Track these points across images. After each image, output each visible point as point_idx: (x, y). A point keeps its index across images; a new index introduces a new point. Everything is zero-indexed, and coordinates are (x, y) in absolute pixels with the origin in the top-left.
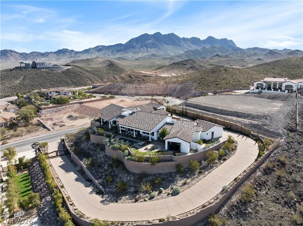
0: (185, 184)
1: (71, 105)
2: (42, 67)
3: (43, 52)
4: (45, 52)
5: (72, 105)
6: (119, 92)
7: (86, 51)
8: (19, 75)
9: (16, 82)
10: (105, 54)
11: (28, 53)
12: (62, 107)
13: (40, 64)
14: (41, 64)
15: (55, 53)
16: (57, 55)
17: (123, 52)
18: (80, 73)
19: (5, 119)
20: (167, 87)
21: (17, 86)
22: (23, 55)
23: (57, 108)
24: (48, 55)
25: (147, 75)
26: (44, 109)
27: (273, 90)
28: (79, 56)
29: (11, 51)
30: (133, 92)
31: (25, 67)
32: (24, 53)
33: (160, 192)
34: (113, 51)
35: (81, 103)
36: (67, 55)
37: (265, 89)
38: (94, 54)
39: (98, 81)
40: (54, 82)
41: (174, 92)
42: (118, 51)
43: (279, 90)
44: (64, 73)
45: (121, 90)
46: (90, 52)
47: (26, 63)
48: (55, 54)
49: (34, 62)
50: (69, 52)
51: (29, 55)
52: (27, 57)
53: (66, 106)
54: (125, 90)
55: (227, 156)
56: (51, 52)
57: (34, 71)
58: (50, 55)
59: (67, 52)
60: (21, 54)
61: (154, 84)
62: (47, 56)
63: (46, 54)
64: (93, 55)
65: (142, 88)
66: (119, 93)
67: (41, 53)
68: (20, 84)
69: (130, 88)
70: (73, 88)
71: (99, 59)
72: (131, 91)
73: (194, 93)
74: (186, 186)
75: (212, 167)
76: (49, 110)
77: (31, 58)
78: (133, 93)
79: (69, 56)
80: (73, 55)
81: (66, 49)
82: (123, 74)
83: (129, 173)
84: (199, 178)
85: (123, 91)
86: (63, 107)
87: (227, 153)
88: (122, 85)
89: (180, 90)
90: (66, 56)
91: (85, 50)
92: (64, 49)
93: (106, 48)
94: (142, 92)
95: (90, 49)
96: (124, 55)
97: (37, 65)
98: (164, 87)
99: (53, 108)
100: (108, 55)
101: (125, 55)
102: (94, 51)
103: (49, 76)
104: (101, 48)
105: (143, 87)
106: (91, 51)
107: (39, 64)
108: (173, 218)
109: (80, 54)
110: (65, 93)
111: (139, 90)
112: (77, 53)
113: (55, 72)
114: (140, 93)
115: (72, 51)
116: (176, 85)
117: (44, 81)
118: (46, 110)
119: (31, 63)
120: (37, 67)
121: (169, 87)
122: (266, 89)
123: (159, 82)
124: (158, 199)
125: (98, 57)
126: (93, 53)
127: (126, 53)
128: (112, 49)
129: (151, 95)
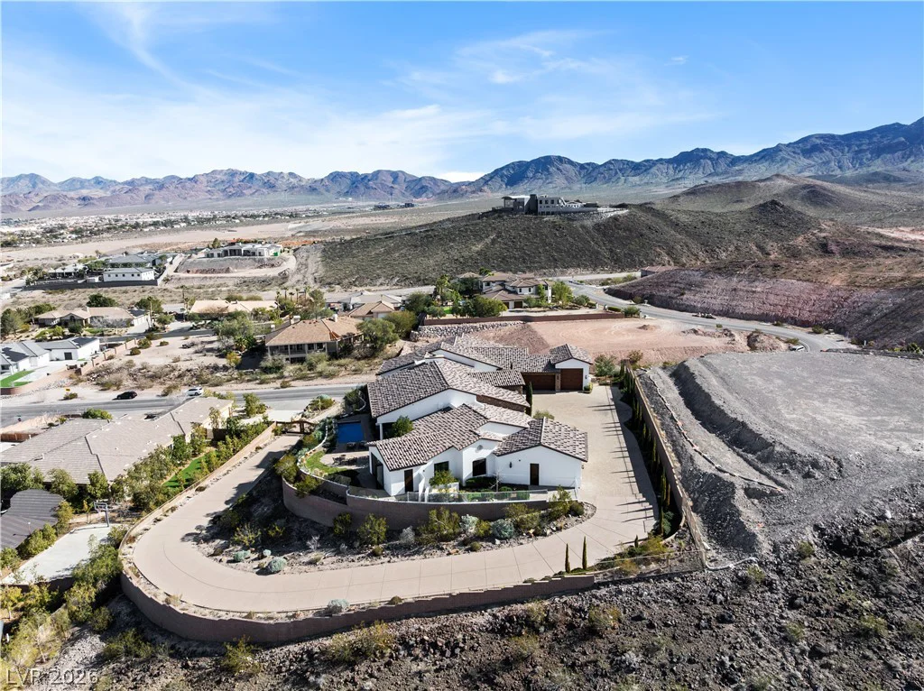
0: (313, 562)
1: (499, 323)
2: (550, 210)
3: (638, 160)
4: (645, 161)
5: (502, 323)
6: (676, 298)
7: (766, 155)
8: (490, 229)
9: (474, 248)
10: (828, 162)
11: (600, 164)
12: (475, 325)
14: (549, 202)
15: (669, 161)
16: (675, 169)
17: (899, 154)
19: (333, 335)
20: (846, 299)
21: (471, 257)
22: (586, 168)
23: (461, 326)
24: (651, 167)
25: (896, 244)
26: (431, 323)
28: (740, 172)
29: (560, 159)
30: (717, 303)
31: (512, 209)
32: (588, 164)
33: (259, 558)
34: (860, 151)
35: (527, 319)
36: (704, 168)
38: (790, 162)
40: (559, 251)
41: (859, 318)
42: (878, 152)
45: (683, 294)
46: (778, 158)
47: (516, 199)
48: (671, 166)
49: (533, 196)
50: (710, 159)
51: (602, 170)
52: (594, 174)
53: (486, 323)
54: (694, 295)
55: (494, 543)
56: (661, 160)
57: (531, 221)
58: (654, 170)
59: (705, 157)
60: (582, 167)
61: (805, 283)
62: (645, 171)
63: (645, 166)
64: (785, 167)
65: (754, 292)
66: (674, 301)
67: (632, 162)
68: (479, 253)
69: (717, 290)
71: (779, 181)
72: (713, 301)
74: (307, 567)
76: (441, 327)
77: (605, 178)
78: (716, 308)
79: (710, 169)
80: (722, 166)
81: (705, 150)
82: (800, 239)
84: (356, 563)
85: (688, 297)
86: (478, 325)
87: (501, 534)
88: (697, 277)
89: (886, 314)
90: (701, 169)
91: (764, 150)
92: (698, 149)
93: (839, 143)
94: (747, 306)
95: (778, 149)
96: (901, 166)
97: (539, 205)
98: (835, 299)
99: (451, 324)
100: (840, 167)
101: (905, 164)
102: (794, 152)
103: (555, 234)
104: (818, 141)
105: (759, 289)
106: (782, 154)
107: (544, 202)
109: (745, 165)
111: (742, 299)
112: (736, 160)
113: (576, 224)
114: (740, 310)
115: (722, 154)
116: (883, 293)
117: (537, 248)
118: (432, 327)
119: (527, 198)
120: (539, 210)
121: (854, 298)
123: (824, 279)
125: (777, 175)
126: (787, 160)
127: (912, 158)
128: (858, 146)
129: (772, 321)
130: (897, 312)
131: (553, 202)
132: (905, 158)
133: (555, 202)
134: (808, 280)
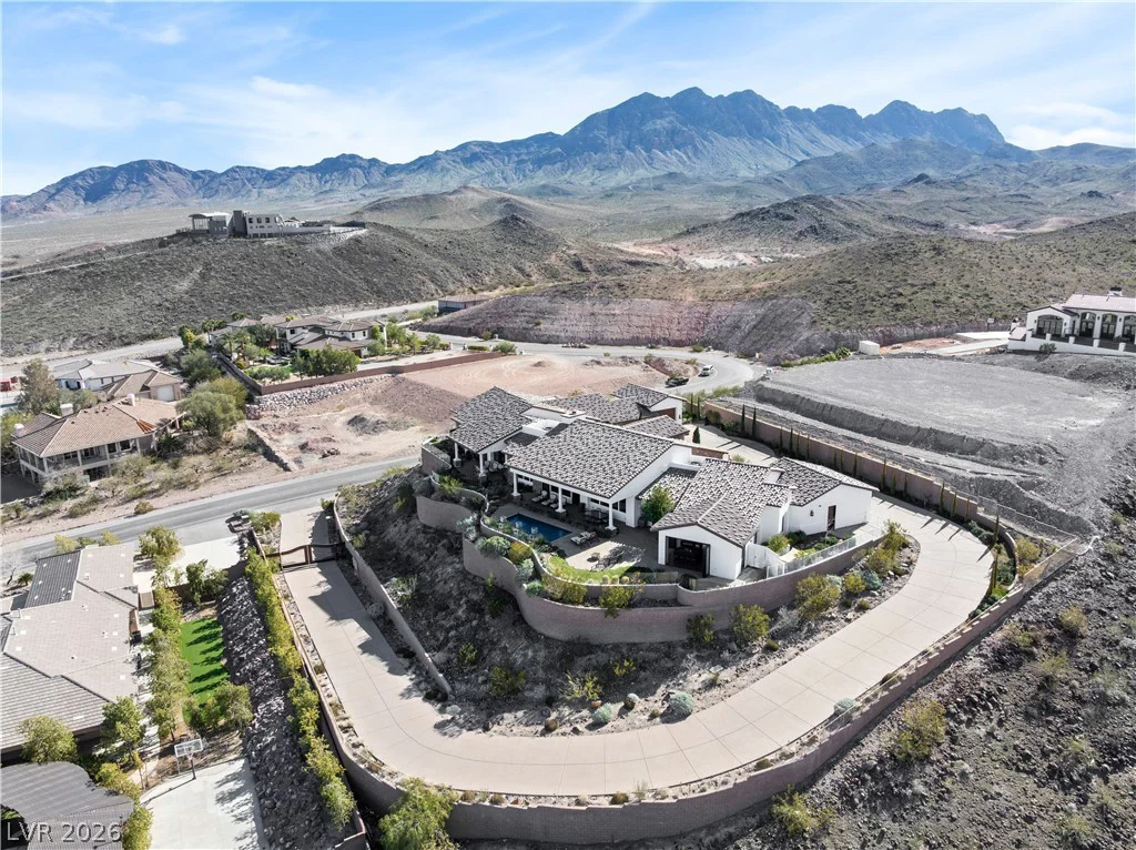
0: (712, 684)
1: (362, 379)
2: (266, 230)
3: (270, 167)
4: (279, 169)
5: (366, 378)
6: (531, 329)
7: (425, 164)
8: (189, 260)
9: (177, 286)
10: (490, 174)
11: (220, 170)
12: (332, 385)
13: (259, 221)
14: (264, 221)
15: (311, 169)
16: (320, 179)
17: (558, 165)
18: (397, 255)
19: (144, 426)
20: (707, 314)
21: (180, 300)
22: (201, 178)
23: (314, 389)
24: (289, 177)
25: (640, 259)
26: (272, 390)
27: (1096, 342)
28: (399, 184)
29: (163, 165)
30: (582, 329)
31: (208, 231)
32: (203, 172)
33: (629, 707)
34: (520, 162)
35: (395, 371)
36: (355, 177)
37: (1066, 339)
38: (452, 172)
39: (459, 281)
40: (304, 285)
41: (730, 332)
42: (540, 162)
43: (1122, 346)
44: (341, 255)
45: (538, 324)
46: (439, 168)
47: (211, 218)
48: (314, 176)
49: (237, 214)
50: (360, 167)
51: (224, 179)
52: (214, 185)
53: (346, 382)
54: (552, 324)
55: (874, 595)
56: (300, 167)
57: (239, 246)
58: (294, 180)
59: (354, 165)
60: (195, 176)
61: (660, 302)
62: (283, 181)
63: (280, 175)
64: (447, 178)
65: (614, 315)
66: (532, 333)
67: (263, 170)
68: (190, 293)
69: (573, 315)
70: (372, 307)
71: (470, 194)
72: (576, 329)
73: (807, 340)
74: (715, 691)
75: (812, 633)
76: (288, 393)
77: (229, 190)
78: (583, 336)
79: (362, 180)
80: (376, 177)
81: (353, 157)
82: (553, 257)
83: (531, 635)
84: (764, 667)
85: (546, 327)
86: (335, 385)
87: (874, 584)
88: (544, 303)
89: (755, 327)
90: (352, 180)
91: (421, 158)
92: (344, 155)
93: (497, 152)
94: (613, 331)
95: (436, 156)
96: (562, 178)
97: (248, 225)
98: (697, 315)
99: (300, 388)
100: (505, 179)
101: (566, 176)
102: (454, 161)
103: (288, 263)
104: (478, 149)
105: (617, 312)
106: (442, 163)
107: (255, 220)
108: (656, 793)
109: (402, 176)
110: (342, 332)
111: (605, 324)
112: (391, 170)
113: (310, 248)
114: (608, 336)
115: (374, 162)
116: (740, 306)
117: (273, 282)
118: (276, 395)
119: (228, 216)
120: (250, 231)
121: (714, 313)
122: (1072, 339)
123: (678, 295)
124: (617, 730)
125: (466, 187)
126: (448, 170)
127: (569, 172)
128: (518, 156)
129: (645, 344)
130: (761, 322)
131: (268, 220)
132: (564, 170)
133: (272, 220)
134: (661, 298)
